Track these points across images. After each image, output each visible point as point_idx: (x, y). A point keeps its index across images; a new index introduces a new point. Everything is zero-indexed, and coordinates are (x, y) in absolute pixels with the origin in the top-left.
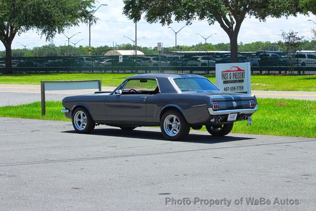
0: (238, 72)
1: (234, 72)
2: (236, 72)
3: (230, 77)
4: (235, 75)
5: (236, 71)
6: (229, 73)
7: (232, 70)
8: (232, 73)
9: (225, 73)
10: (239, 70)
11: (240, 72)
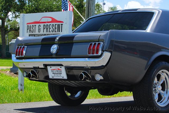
0: (52, 24)
1: (46, 24)
2: (49, 24)
3: (39, 30)
4: (46, 27)
5: (48, 22)
6: (37, 25)
7: (42, 21)
8: (42, 25)
9: (31, 25)
10: (54, 20)
11: (54, 24)
